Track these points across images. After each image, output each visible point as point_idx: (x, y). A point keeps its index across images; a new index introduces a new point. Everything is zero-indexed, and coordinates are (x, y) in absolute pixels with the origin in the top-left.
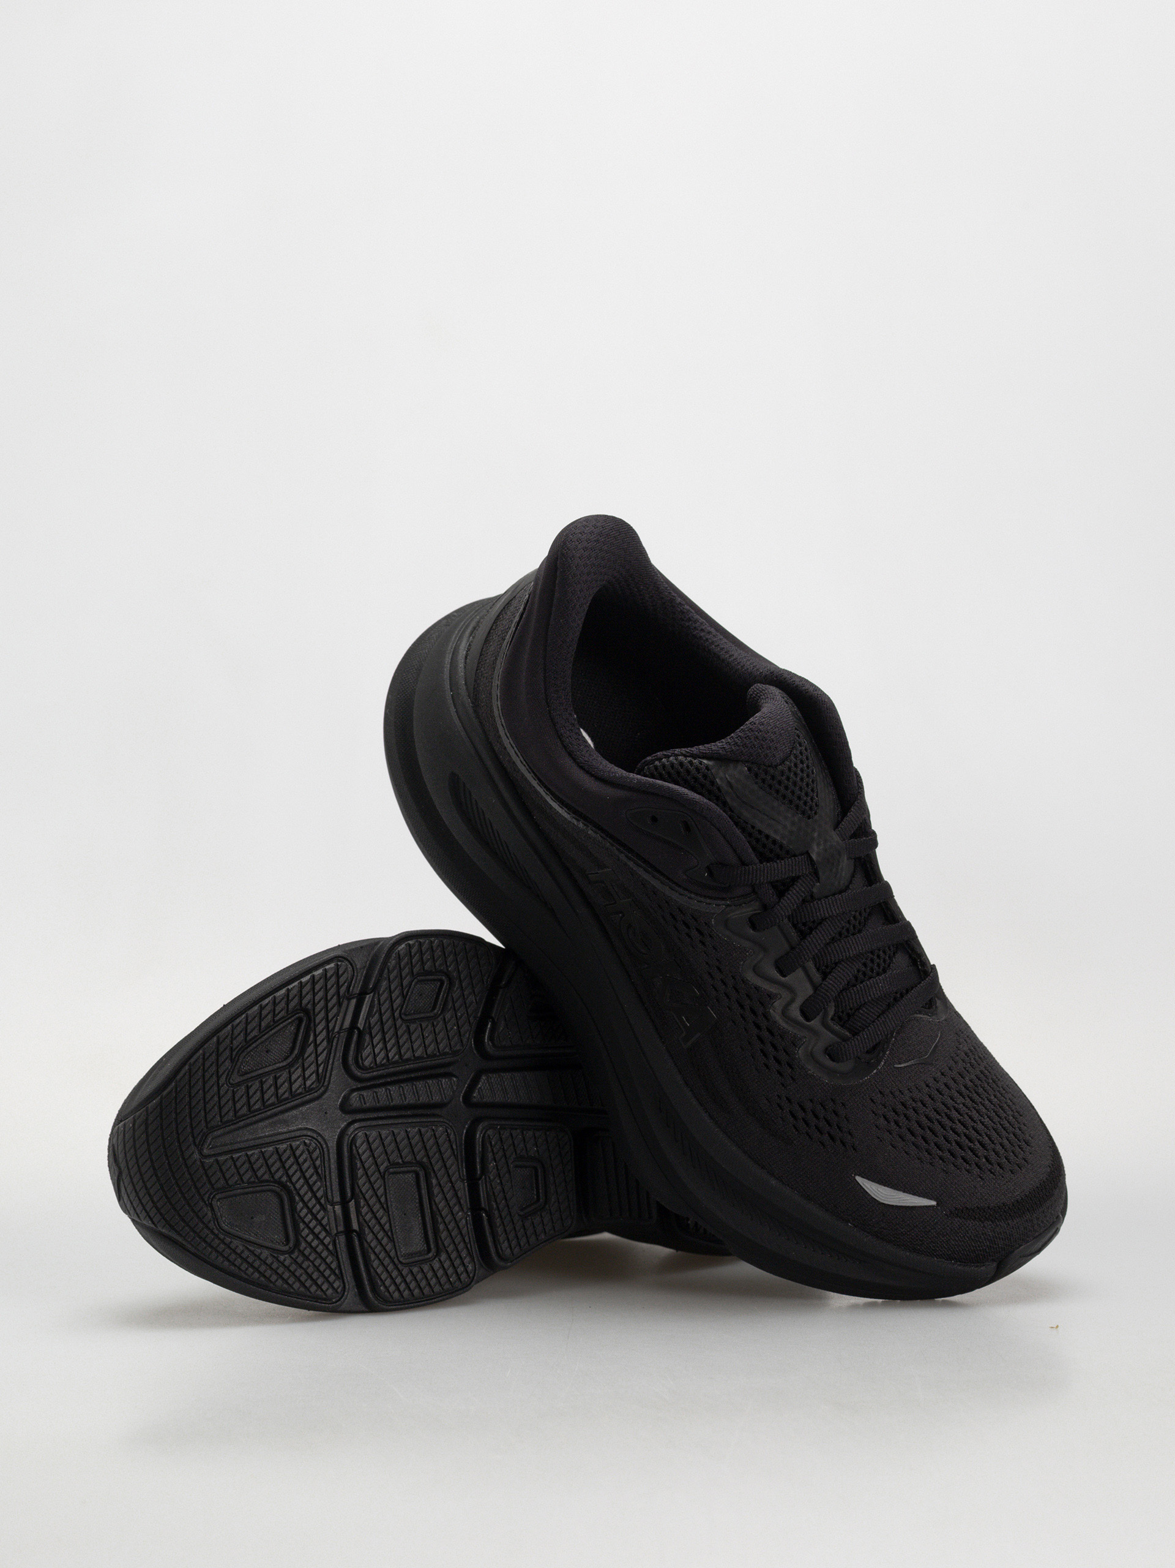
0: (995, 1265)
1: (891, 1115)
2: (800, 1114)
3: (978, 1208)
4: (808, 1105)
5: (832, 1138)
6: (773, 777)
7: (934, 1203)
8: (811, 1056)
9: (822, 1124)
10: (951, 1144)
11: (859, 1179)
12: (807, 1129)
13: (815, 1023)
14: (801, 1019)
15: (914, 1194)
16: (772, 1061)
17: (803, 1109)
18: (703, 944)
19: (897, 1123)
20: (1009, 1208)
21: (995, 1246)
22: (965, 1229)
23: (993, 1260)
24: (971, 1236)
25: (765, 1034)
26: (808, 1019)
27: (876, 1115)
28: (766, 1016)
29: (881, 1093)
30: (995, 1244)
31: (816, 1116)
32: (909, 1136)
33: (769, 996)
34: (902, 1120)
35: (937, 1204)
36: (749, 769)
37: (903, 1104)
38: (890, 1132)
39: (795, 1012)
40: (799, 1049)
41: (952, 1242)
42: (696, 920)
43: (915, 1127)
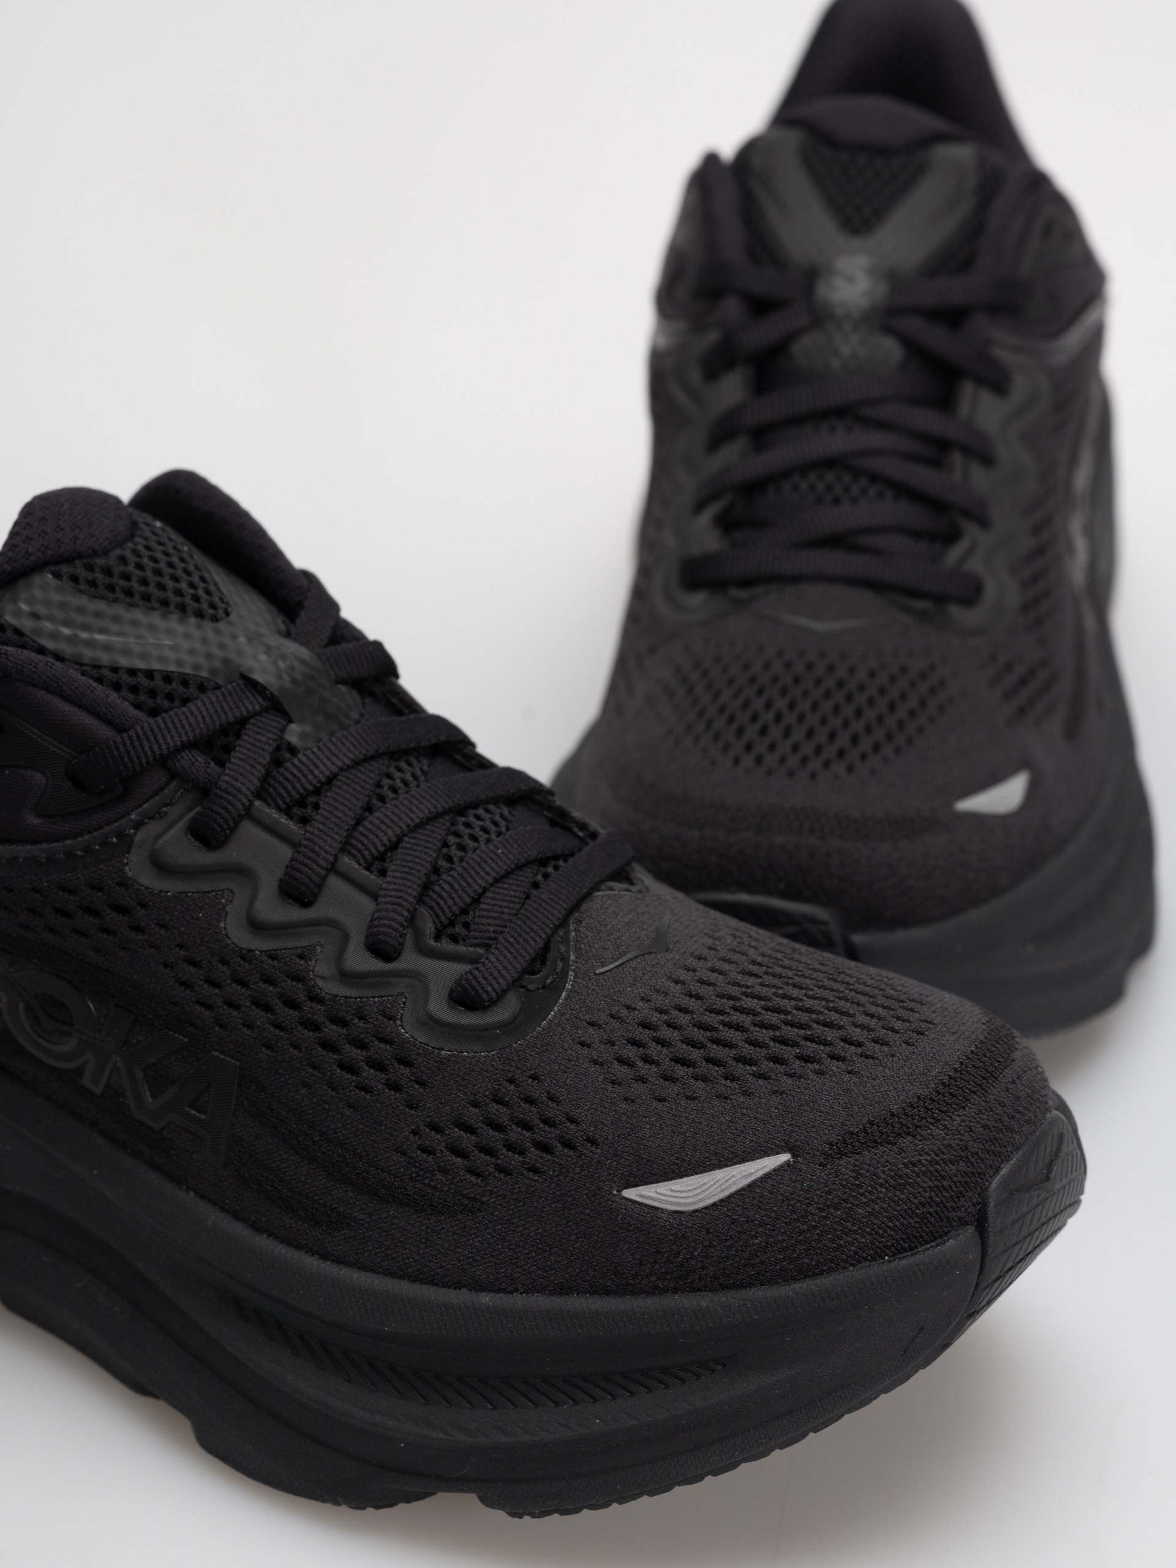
0: (971, 1229)
1: (631, 1052)
2: (467, 1141)
3: (872, 1123)
4: (473, 1115)
5: (545, 1148)
6: (108, 572)
7: (785, 1157)
8: (433, 1023)
9: (516, 1134)
10: (767, 1047)
11: (630, 1193)
12: (493, 1160)
13: (409, 960)
14: (377, 965)
15: (743, 1160)
16: (368, 1072)
17: (470, 1129)
18: (137, 929)
19: (646, 1060)
20: (931, 1099)
21: (945, 1183)
22: (868, 1171)
23: (963, 1223)
24: (887, 1182)
25: (331, 1030)
26: (388, 958)
27: (601, 1064)
28: (316, 998)
29: (592, 1024)
30: (943, 1178)
31: (499, 1128)
32: (680, 1071)
33: (301, 957)
34: (654, 1050)
35: (794, 1156)
36: (57, 575)
37: (646, 1025)
38: (643, 1080)
39: (359, 960)
40: (401, 1020)
41: (860, 1211)
42: (100, 889)
43: (684, 1050)
